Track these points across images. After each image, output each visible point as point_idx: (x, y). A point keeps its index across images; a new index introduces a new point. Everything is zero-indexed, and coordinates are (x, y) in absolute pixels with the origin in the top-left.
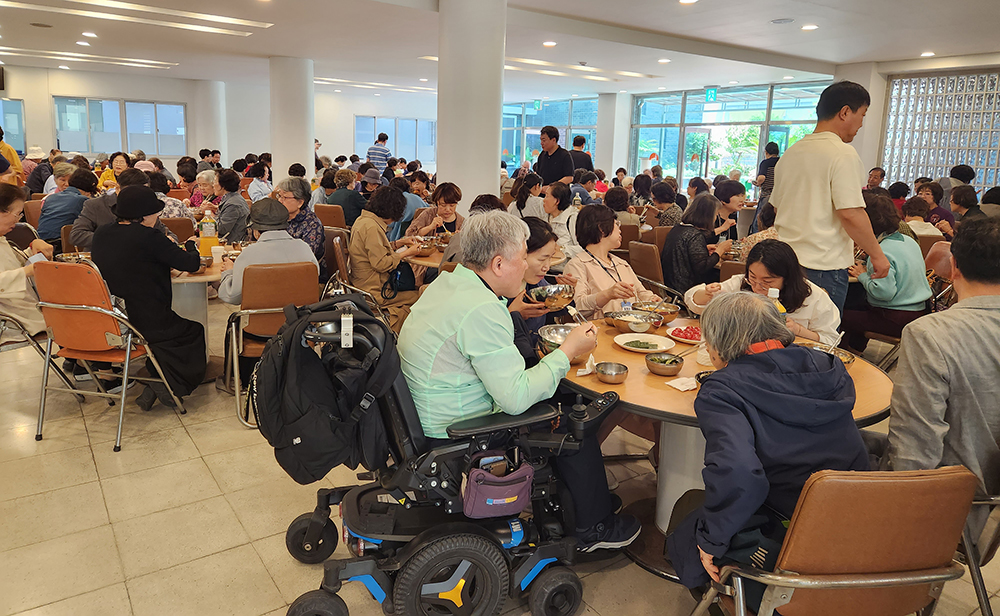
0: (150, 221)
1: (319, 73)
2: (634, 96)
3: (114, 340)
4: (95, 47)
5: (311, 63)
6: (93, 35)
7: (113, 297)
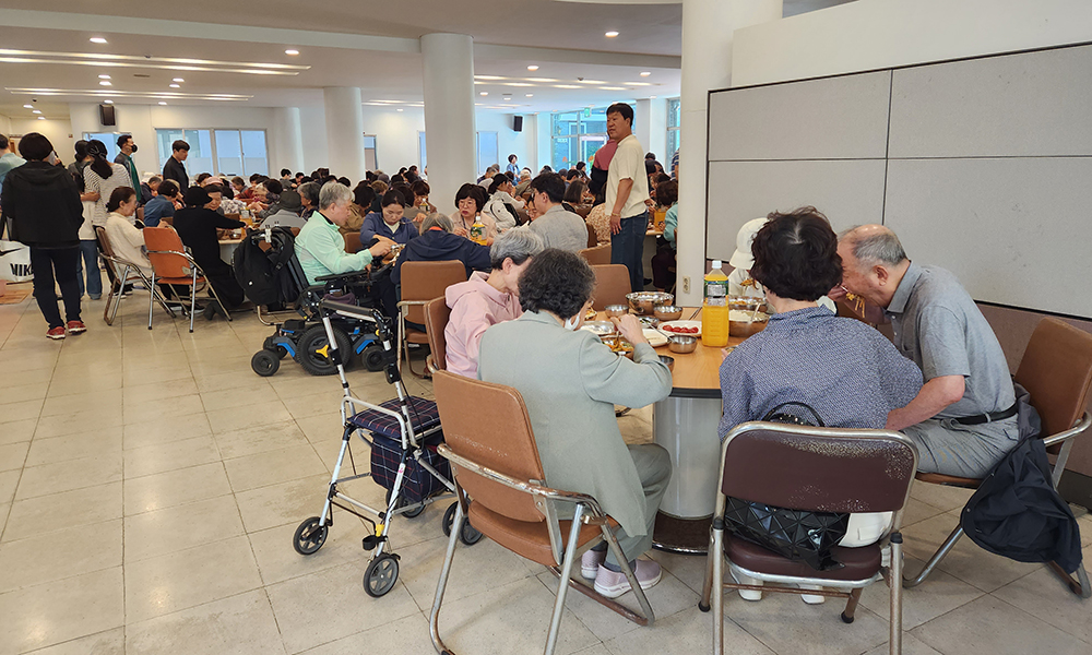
0: (207, 206)
1: (366, 97)
2: (668, 100)
3: (186, 271)
4: (183, 88)
5: (358, 90)
6: (182, 80)
7: (185, 247)
